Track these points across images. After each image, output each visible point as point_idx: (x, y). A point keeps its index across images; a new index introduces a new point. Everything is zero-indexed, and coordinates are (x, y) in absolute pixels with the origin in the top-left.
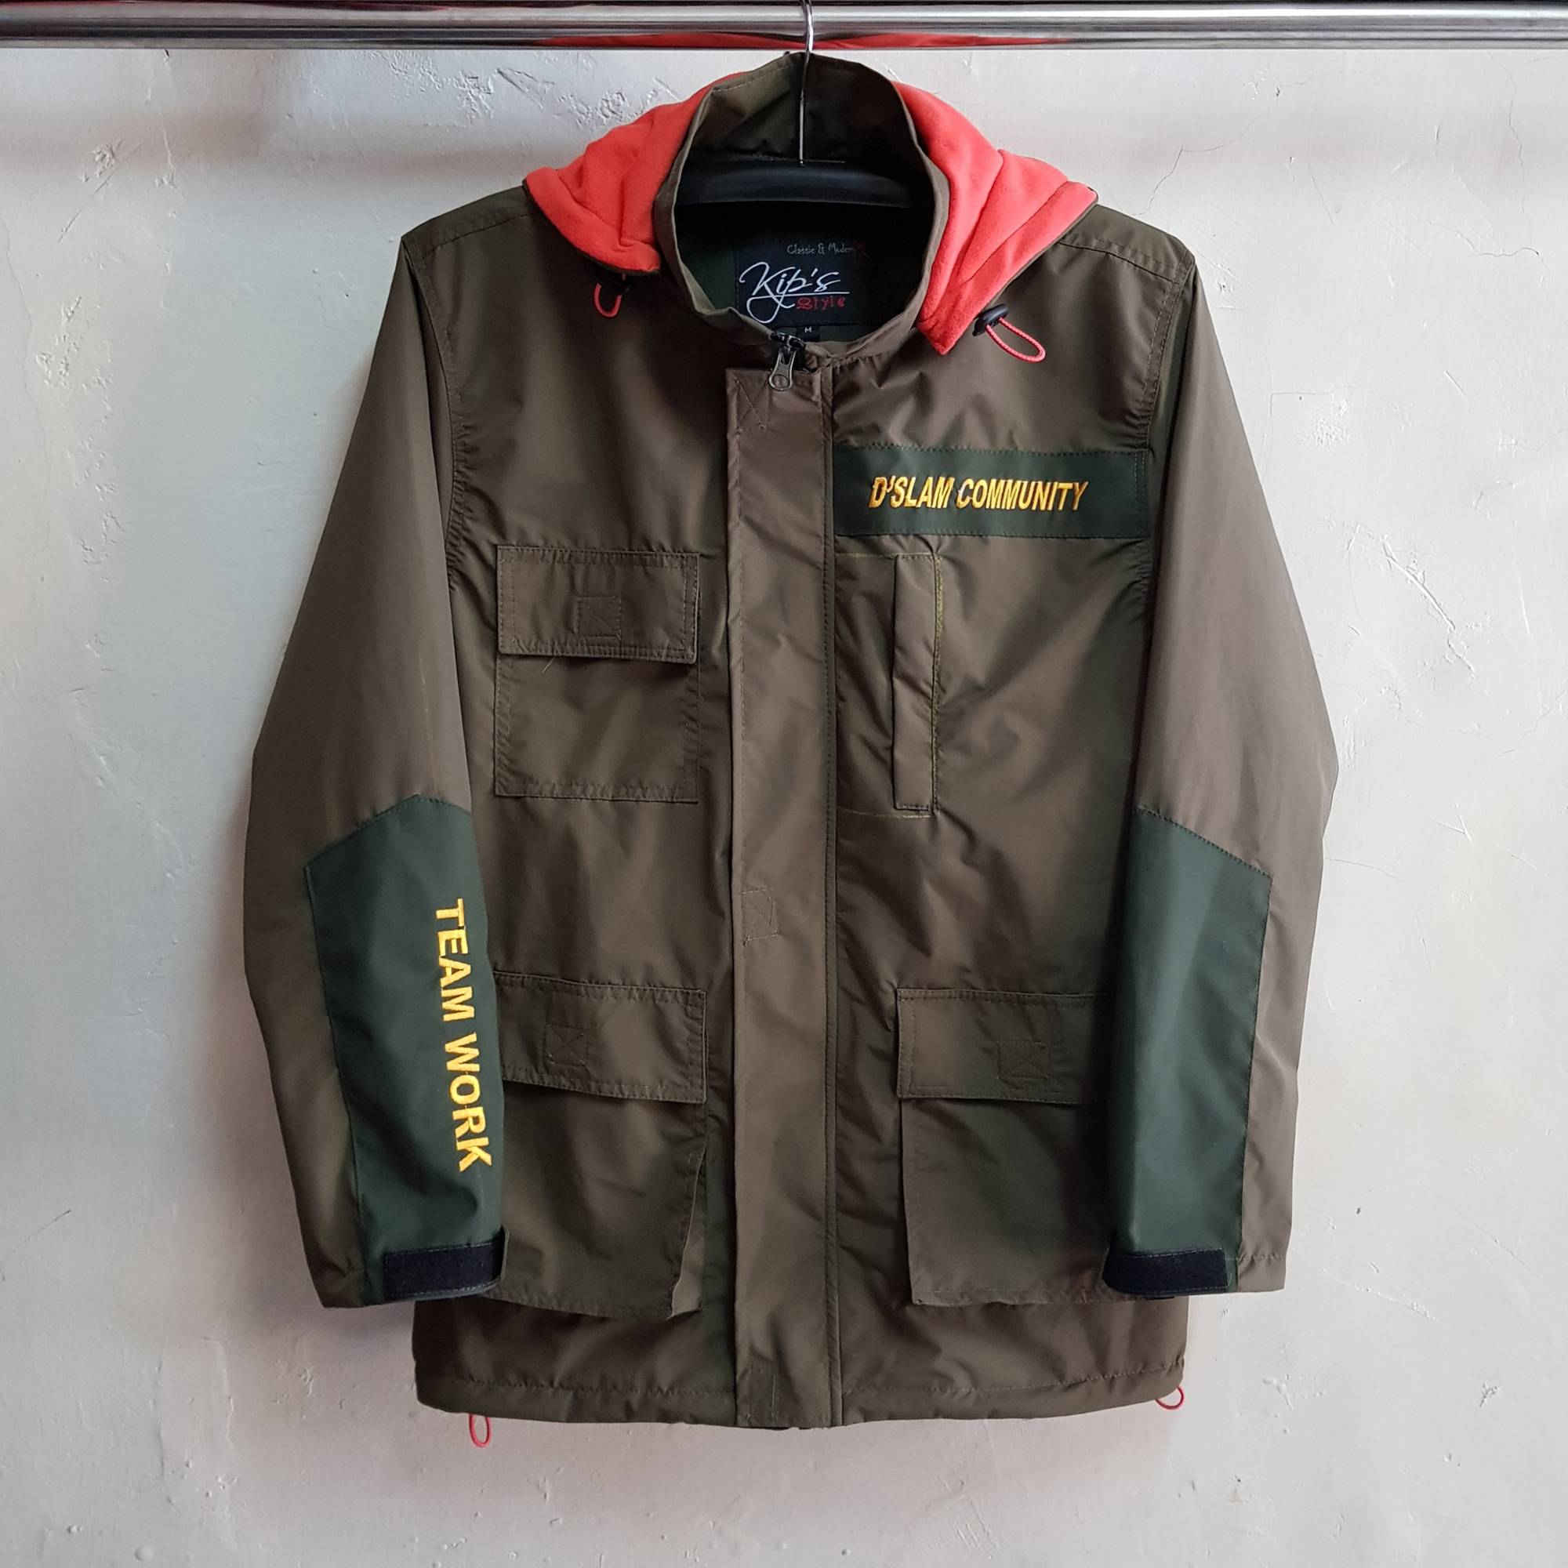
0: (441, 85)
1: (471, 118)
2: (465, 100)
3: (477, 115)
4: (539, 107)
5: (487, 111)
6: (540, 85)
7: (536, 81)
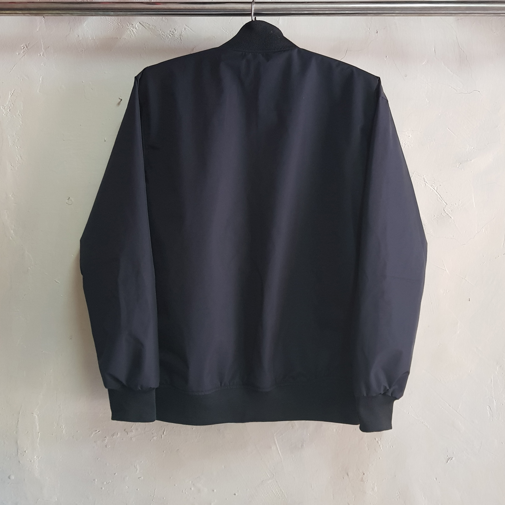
0: (122, 27)
1: (131, 36)
2: (129, 31)
4: (151, 33)
5: (135, 34)
6: (151, 26)
7: (150, 25)
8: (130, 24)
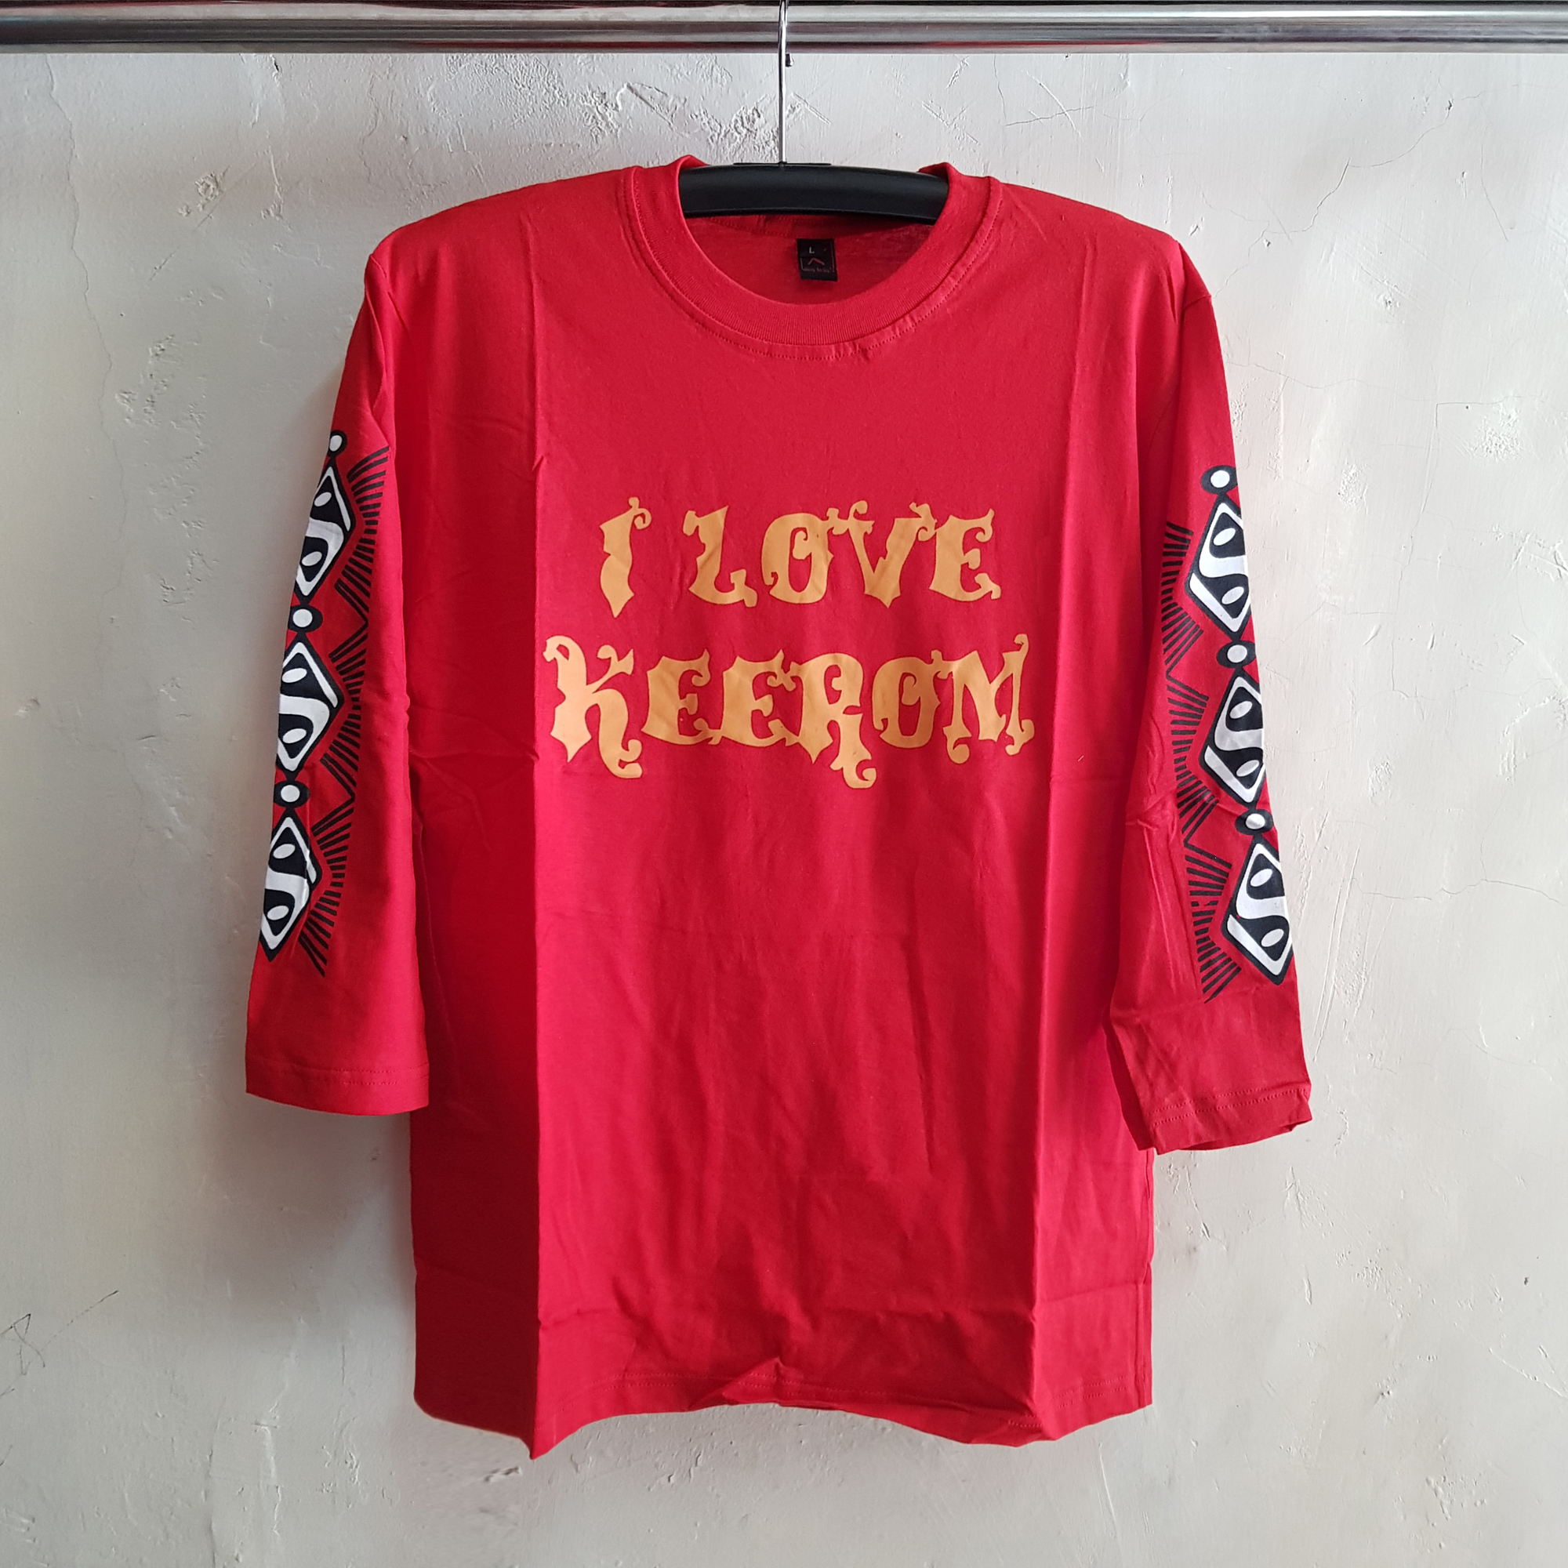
0: (566, 102)
1: (596, 136)
2: (591, 118)
3: (604, 136)
4: (670, 124)
5: (614, 131)
6: (671, 101)
7: (666, 95)
8: (593, 92)
